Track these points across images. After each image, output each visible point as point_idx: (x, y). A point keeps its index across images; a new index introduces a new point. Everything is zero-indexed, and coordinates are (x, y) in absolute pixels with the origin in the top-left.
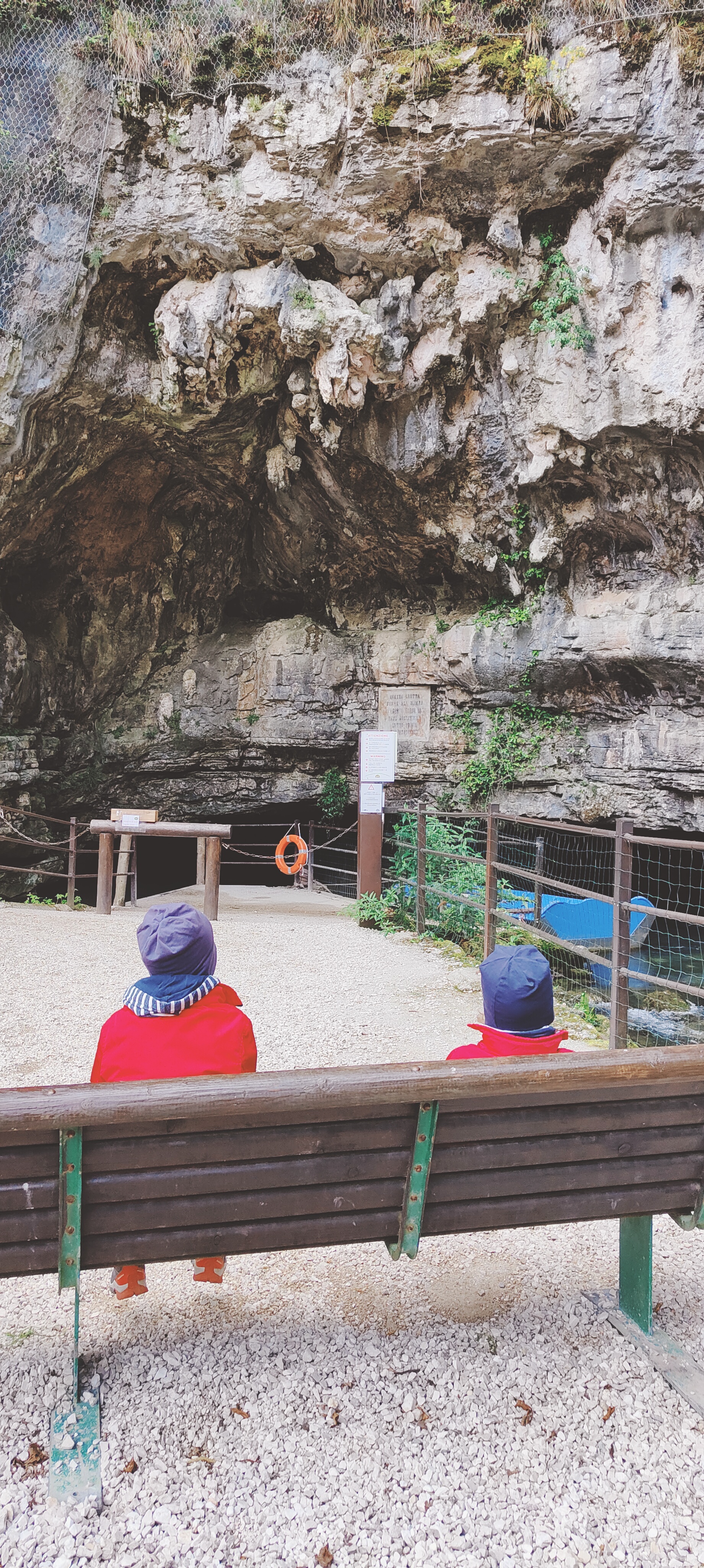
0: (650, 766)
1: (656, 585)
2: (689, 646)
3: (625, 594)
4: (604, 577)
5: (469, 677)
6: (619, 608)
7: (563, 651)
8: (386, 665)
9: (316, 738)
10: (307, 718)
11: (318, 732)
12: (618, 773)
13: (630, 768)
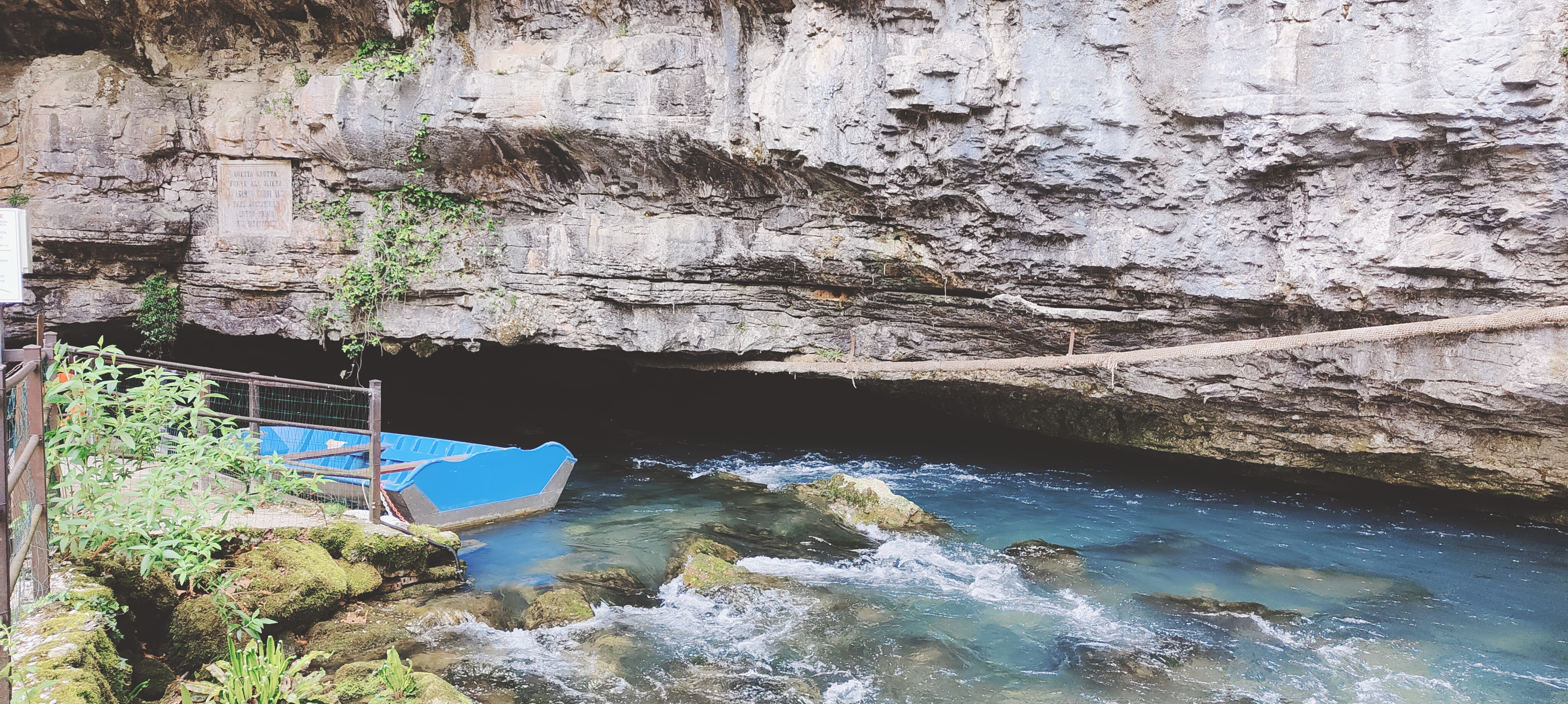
0: (581, 271)
1: (579, 35)
2: (619, 116)
3: (541, 46)
4: (515, 21)
5: (338, 147)
6: (533, 62)
7: (461, 116)
8: (224, 128)
9: (119, 230)
10: (107, 201)
11: (122, 220)
12: (543, 280)
13: (557, 274)
